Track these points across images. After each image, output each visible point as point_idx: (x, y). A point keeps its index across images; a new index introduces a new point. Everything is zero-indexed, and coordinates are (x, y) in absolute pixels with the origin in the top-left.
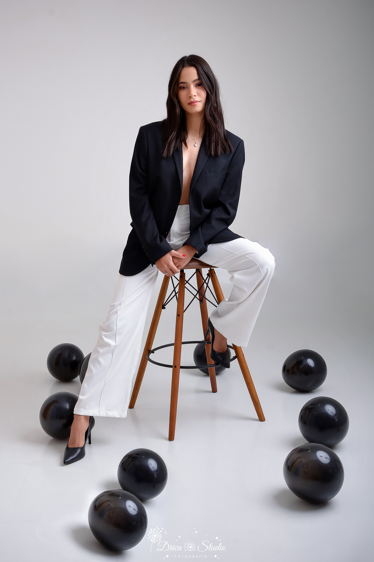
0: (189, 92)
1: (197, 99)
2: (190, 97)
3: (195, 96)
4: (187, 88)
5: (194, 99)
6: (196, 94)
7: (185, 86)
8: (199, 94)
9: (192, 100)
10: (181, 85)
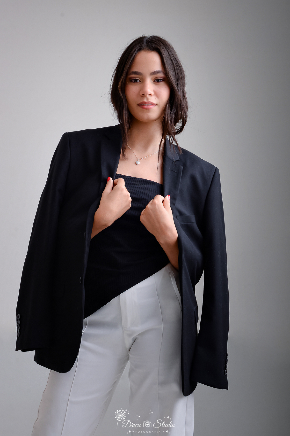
0: (143, 88)
1: (153, 99)
2: (143, 95)
3: (150, 94)
4: (140, 81)
5: (147, 99)
6: (152, 93)
7: (137, 78)
8: (157, 94)
9: (145, 100)
10: (133, 76)
